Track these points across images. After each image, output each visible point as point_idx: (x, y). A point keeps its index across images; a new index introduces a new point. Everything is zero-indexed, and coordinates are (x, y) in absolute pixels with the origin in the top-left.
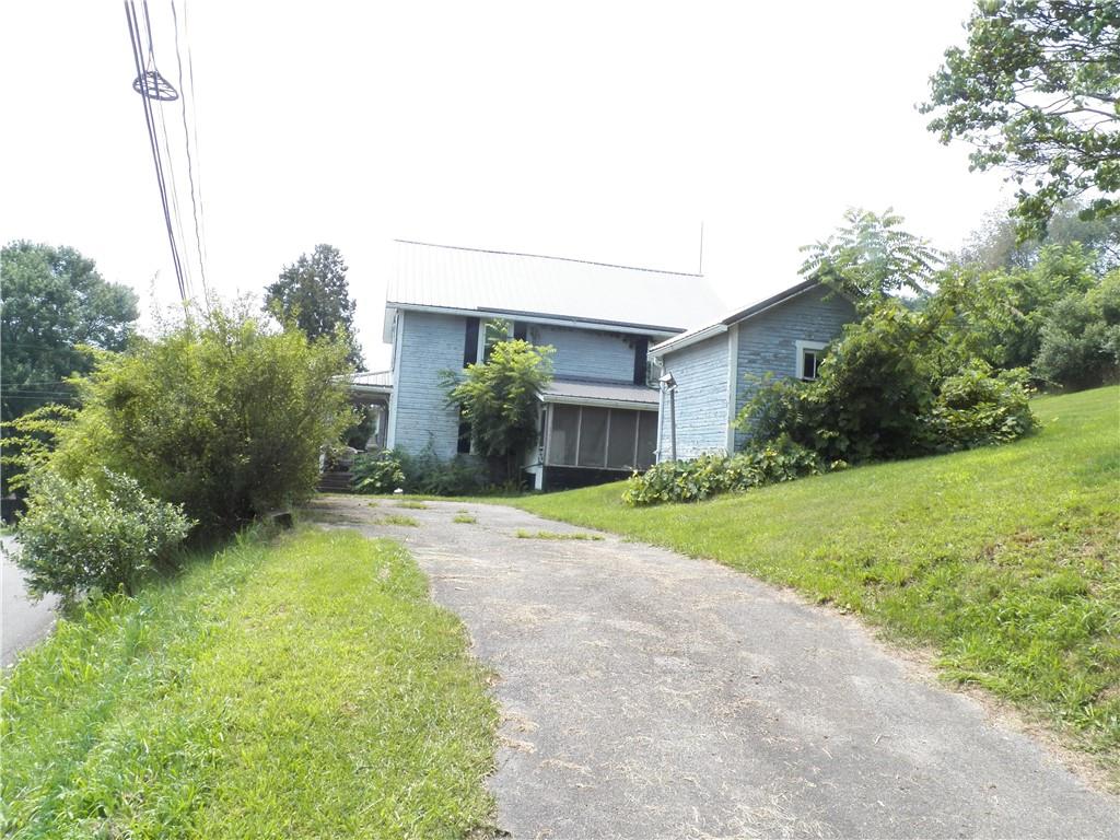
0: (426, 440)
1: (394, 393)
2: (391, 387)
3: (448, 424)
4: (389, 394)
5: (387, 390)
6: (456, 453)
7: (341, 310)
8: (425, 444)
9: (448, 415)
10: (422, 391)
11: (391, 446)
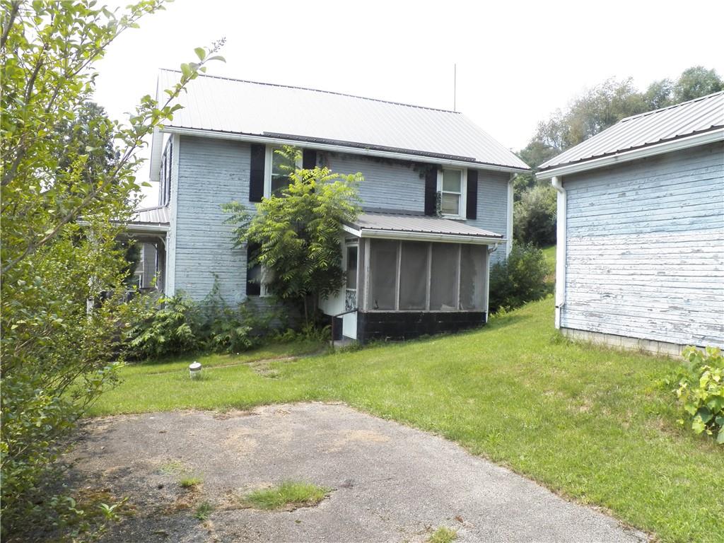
0: (211, 282)
1: (172, 231)
2: (168, 224)
3: (235, 264)
4: (165, 233)
5: (163, 228)
6: (245, 295)
7: (107, 159)
8: (211, 287)
9: (235, 254)
10: (203, 227)
11: (170, 292)
